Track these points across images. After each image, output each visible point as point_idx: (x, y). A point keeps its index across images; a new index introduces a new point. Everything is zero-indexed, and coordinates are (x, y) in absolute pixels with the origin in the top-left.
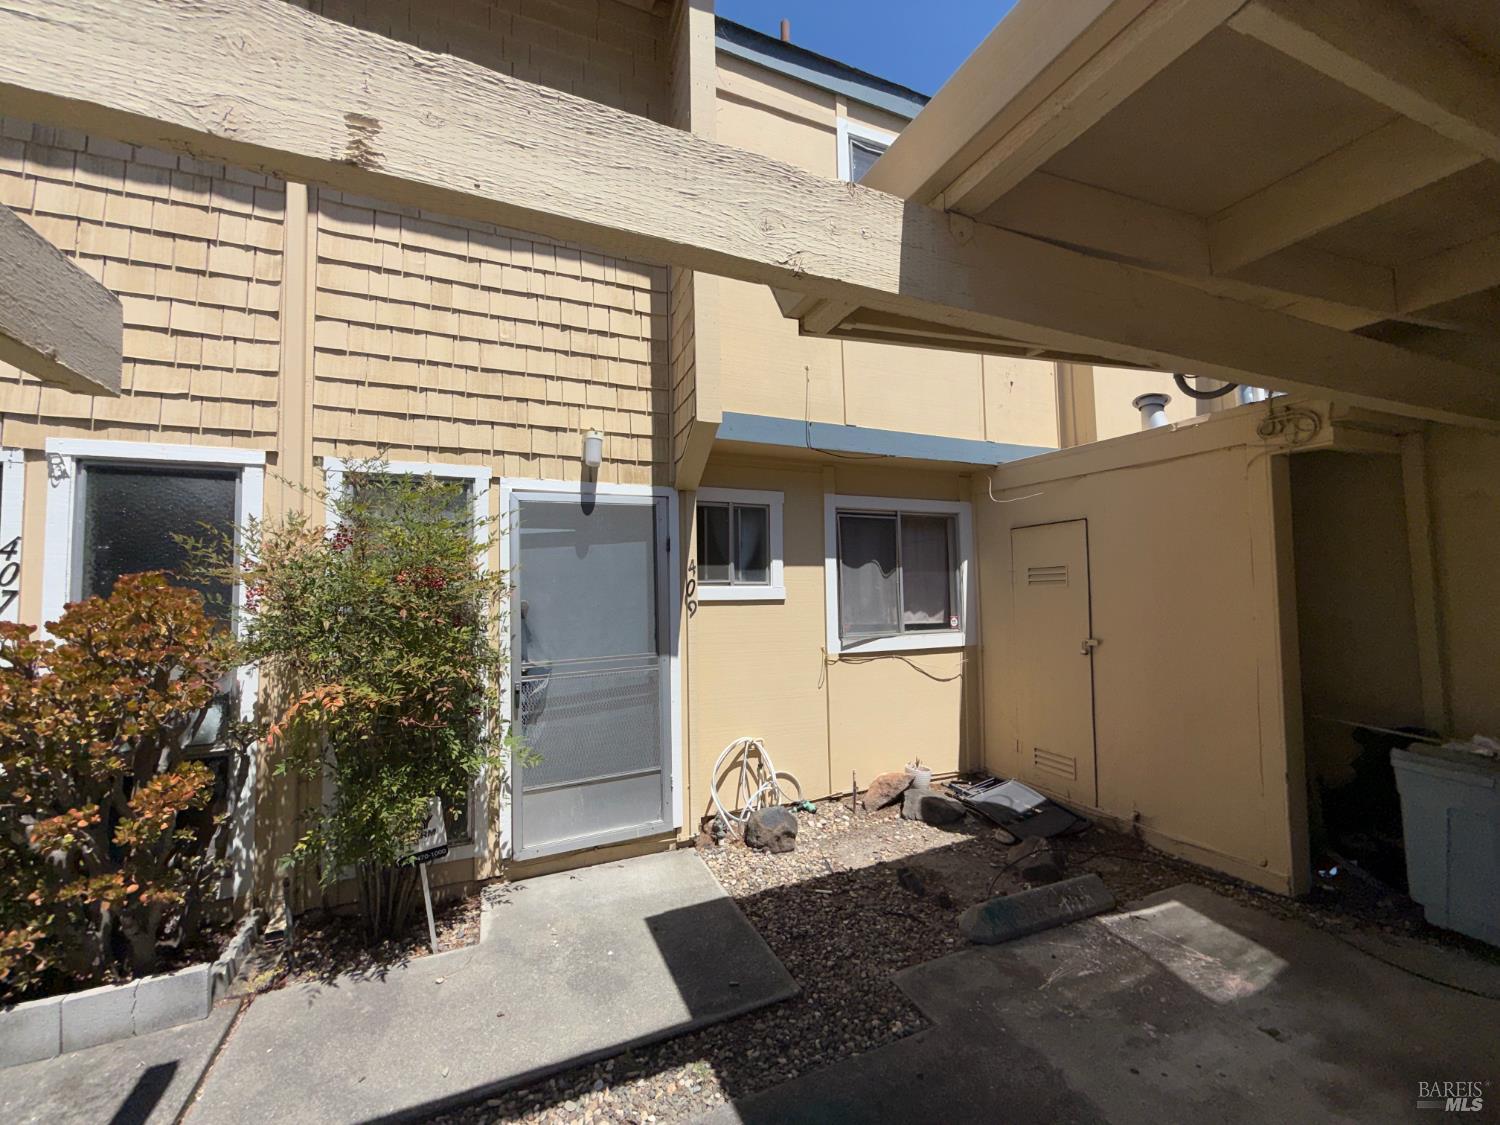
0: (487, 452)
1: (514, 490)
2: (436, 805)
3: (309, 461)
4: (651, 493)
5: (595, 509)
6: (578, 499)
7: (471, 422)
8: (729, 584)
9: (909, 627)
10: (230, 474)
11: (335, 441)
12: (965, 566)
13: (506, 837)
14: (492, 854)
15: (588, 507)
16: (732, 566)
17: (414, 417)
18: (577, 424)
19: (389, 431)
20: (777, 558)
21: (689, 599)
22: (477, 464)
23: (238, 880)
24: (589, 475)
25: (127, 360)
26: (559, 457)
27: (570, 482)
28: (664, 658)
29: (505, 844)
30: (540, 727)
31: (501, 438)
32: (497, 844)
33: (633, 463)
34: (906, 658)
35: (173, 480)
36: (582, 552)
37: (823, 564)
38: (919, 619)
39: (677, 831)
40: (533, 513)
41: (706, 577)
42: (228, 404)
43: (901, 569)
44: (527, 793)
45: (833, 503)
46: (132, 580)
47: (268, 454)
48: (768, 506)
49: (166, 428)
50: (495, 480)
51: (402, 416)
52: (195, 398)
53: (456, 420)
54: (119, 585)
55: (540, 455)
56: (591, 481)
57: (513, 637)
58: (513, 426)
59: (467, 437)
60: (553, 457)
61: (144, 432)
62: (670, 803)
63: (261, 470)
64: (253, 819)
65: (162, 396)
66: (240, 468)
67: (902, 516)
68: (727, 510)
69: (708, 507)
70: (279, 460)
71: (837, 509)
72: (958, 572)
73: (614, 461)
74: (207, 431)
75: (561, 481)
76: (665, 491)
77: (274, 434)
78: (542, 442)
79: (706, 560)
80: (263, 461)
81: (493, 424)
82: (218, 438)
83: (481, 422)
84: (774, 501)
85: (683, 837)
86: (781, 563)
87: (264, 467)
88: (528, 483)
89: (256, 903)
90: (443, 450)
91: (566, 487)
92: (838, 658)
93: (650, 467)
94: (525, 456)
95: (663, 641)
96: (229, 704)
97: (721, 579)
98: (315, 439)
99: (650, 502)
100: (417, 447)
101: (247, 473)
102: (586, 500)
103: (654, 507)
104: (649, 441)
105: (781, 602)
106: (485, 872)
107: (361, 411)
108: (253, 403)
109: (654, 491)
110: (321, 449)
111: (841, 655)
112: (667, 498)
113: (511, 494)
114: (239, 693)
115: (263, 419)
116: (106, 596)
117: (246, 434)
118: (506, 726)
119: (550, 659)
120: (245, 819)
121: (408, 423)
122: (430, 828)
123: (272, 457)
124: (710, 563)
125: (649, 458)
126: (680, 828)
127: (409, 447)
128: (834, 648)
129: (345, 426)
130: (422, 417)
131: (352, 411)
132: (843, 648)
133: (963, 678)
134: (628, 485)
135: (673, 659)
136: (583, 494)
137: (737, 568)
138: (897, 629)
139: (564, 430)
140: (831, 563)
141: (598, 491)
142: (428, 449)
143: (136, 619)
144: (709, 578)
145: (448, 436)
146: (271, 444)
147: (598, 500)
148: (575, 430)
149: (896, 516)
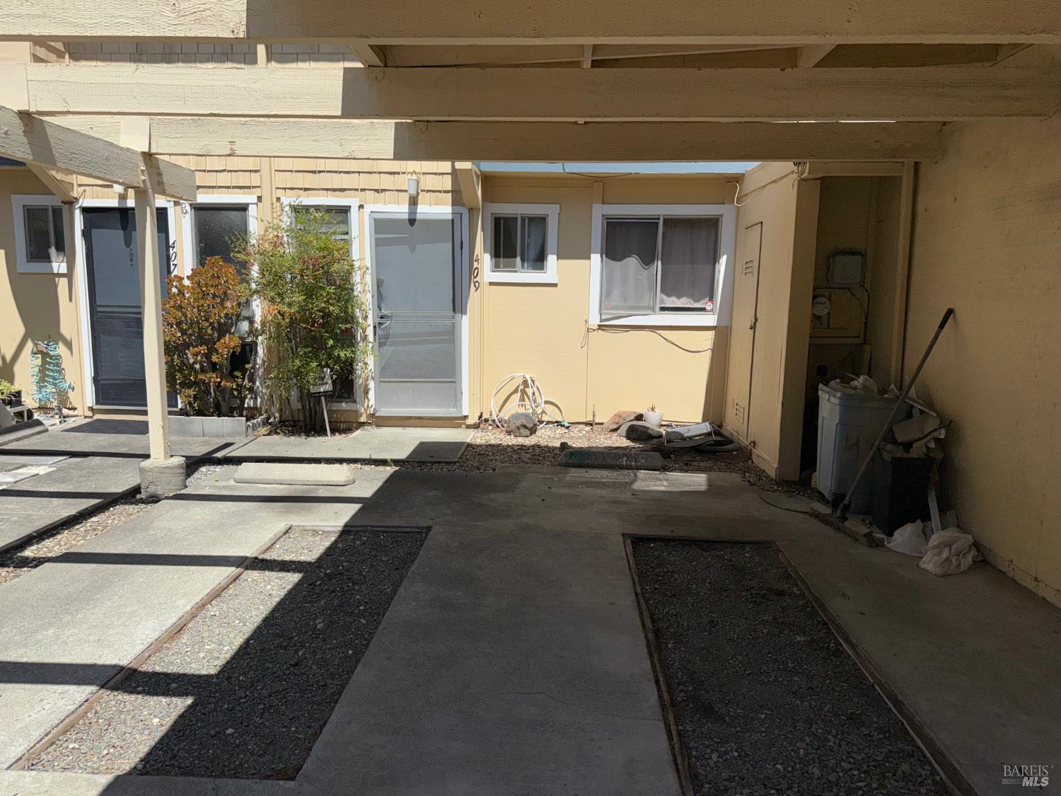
0: (357, 190)
1: (371, 212)
2: (327, 371)
3: (275, 200)
4: (451, 211)
5: (417, 222)
6: (406, 217)
7: (348, 173)
8: (516, 272)
9: (663, 309)
10: (243, 208)
11: (285, 189)
12: (723, 260)
13: (372, 402)
14: (366, 410)
15: (412, 221)
16: (518, 259)
17: (320, 172)
18: (405, 169)
19: (309, 180)
20: (552, 254)
21: (475, 280)
22: (351, 197)
23: (259, 400)
24: (414, 201)
25: (199, 187)
26: (396, 190)
27: (402, 206)
28: (458, 315)
29: (372, 406)
30: (388, 349)
31: (362, 181)
32: (368, 406)
33: (440, 192)
34: (658, 332)
35: (223, 212)
36: (413, 249)
37: (589, 258)
38: (682, 304)
39: (466, 417)
40: (382, 226)
41: (501, 266)
42: (240, 173)
43: (660, 262)
44: (382, 382)
45: (599, 212)
46: (211, 259)
47: (258, 197)
48: (547, 215)
49: (219, 187)
50: (361, 207)
51: (314, 172)
52: (228, 171)
53: (340, 172)
54: (207, 262)
55: (385, 190)
56: (414, 204)
57: (373, 296)
58: (370, 173)
59: (345, 181)
60: (393, 190)
61: (211, 190)
62: (461, 400)
63: (255, 206)
64: (263, 373)
65: (217, 171)
66: (247, 205)
67: (665, 220)
68: (516, 219)
69: (504, 218)
70: (263, 200)
71: (603, 216)
72: (717, 265)
73: (428, 191)
74: (234, 187)
75: (396, 205)
76: (460, 209)
77: (259, 187)
78: (386, 182)
79: (501, 256)
80: (256, 201)
81: (359, 172)
82: (238, 190)
83: (353, 172)
84: (551, 212)
85: (470, 421)
86: (555, 257)
87: (257, 204)
88: (379, 207)
89: (266, 412)
90: (335, 190)
91: (400, 209)
92: (596, 327)
93: (450, 194)
94: (377, 191)
95: (458, 305)
96: (251, 320)
97: (511, 268)
98: (277, 188)
99: (450, 217)
100: (322, 189)
101: (251, 207)
102: (411, 217)
103: (453, 220)
104: (450, 176)
105: (555, 285)
106: (363, 419)
107: (296, 171)
108: (251, 171)
109: (453, 210)
110: (280, 193)
111: (599, 325)
112: (461, 214)
113: (370, 215)
114: (254, 315)
115: (254, 179)
116: (203, 266)
117: (248, 187)
118: (371, 345)
119: (391, 310)
120: (260, 374)
121: (317, 175)
122: (325, 381)
123: (260, 198)
124: (504, 257)
125: (450, 189)
126: (468, 416)
127: (318, 189)
128: (595, 321)
129: (290, 180)
130: (324, 171)
131: (292, 171)
132: (601, 321)
133: (713, 351)
134: (437, 207)
135: (464, 316)
136: (410, 213)
137: (523, 260)
138: (653, 310)
139: (398, 173)
140: (596, 258)
141: (418, 211)
142: (327, 190)
143: (213, 276)
144: (504, 267)
145: (338, 181)
146: (258, 192)
147: (418, 217)
148: (404, 173)
149: (659, 219)
